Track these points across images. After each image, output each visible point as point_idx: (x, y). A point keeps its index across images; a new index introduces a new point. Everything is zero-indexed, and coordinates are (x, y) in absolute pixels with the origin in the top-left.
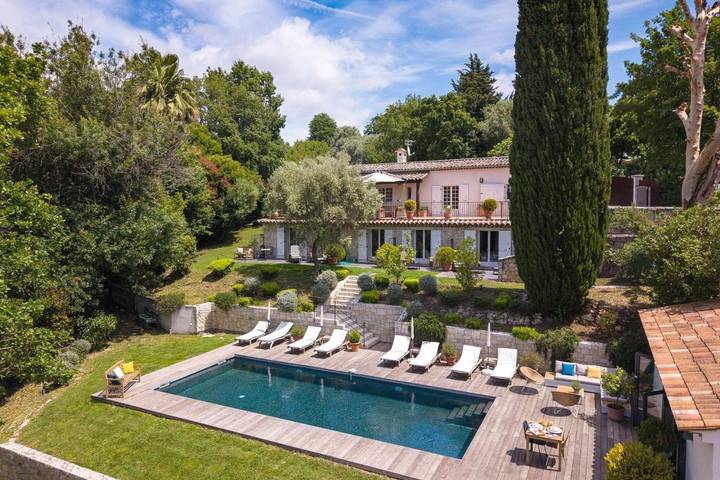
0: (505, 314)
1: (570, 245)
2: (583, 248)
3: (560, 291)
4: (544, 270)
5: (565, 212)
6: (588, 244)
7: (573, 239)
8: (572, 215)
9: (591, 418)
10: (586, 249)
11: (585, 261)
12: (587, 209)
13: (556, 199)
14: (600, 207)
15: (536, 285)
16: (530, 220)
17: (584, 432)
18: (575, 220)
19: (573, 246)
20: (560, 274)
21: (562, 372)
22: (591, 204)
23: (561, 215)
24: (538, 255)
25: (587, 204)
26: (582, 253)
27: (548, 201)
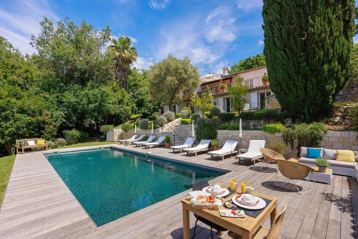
0: (262, 122)
1: (313, 49)
2: (328, 49)
3: (306, 92)
4: (290, 77)
5: (307, 21)
6: (333, 46)
7: (316, 43)
8: (314, 22)
9: (345, 201)
10: (331, 51)
11: (330, 62)
12: (331, 15)
13: (299, 14)
14: (344, 13)
15: (284, 91)
16: (276, 39)
17: (332, 217)
18: (317, 24)
19: (317, 49)
20: (305, 77)
21: (307, 156)
22: (334, 11)
23: (303, 25)
24: (284, 65)
25: (329, 10)
26: (326, 54)
27: (290, 18)
